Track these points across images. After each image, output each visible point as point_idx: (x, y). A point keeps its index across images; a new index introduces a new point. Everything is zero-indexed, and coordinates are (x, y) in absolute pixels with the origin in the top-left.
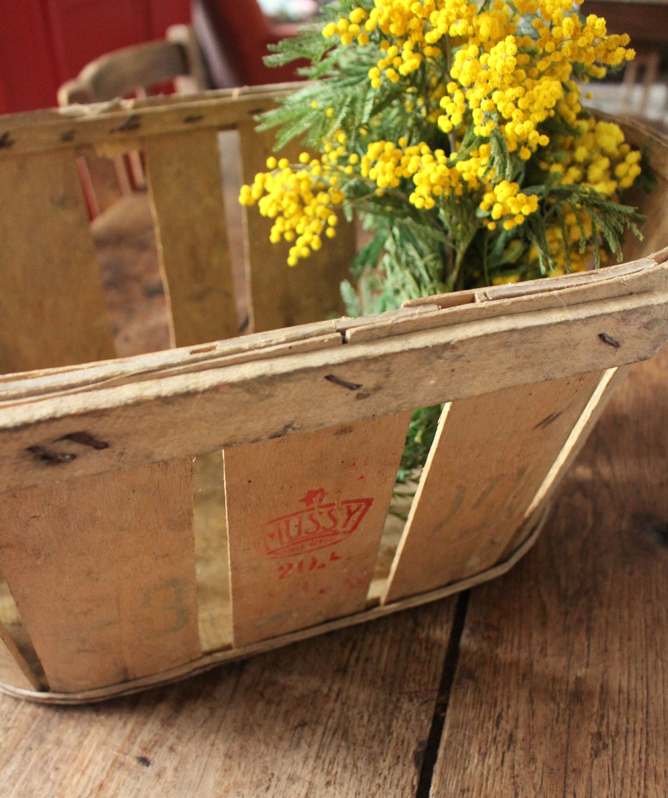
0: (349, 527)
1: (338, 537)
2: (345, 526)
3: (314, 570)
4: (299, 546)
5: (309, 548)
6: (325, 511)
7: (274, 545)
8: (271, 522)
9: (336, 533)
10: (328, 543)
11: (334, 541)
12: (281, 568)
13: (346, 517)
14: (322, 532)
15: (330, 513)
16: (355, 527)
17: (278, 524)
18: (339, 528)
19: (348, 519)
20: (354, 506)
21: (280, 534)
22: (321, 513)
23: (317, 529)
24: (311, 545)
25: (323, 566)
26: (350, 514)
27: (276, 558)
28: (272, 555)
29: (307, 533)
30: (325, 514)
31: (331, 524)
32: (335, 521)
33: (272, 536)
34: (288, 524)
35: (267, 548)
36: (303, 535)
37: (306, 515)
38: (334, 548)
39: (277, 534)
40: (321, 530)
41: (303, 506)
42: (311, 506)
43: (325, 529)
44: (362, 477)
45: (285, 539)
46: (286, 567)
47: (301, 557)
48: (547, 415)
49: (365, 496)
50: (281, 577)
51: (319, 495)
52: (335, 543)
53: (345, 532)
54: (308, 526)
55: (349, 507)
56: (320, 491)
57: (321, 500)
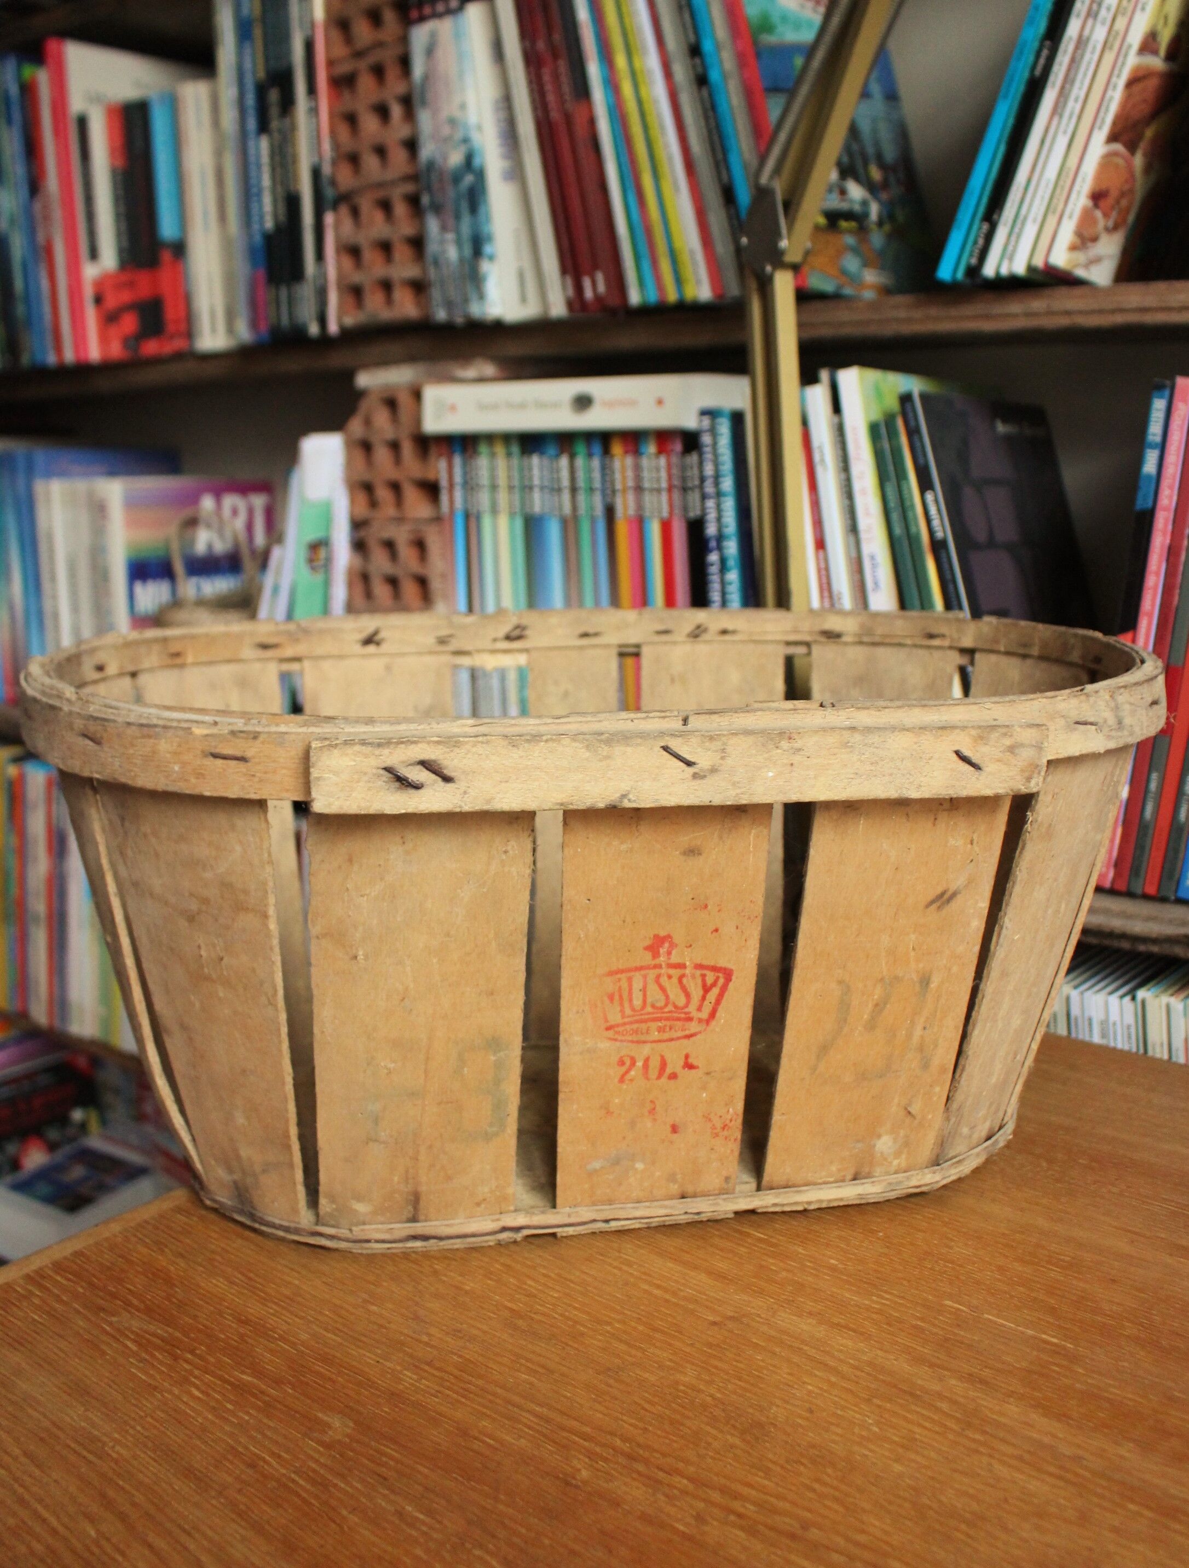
0: (704, 1015)
1: (693, 1027)
2: (699, 1009)
3: (664, 1080)
4: (644, 1026)
5: (656, 1035)
6: (675, 973)
7: (615, 1018)
8: (611, 973)
9: (690, 1019)
10: (680, 1034)
11: (687, 1032)
12: (622, 1063)
13: (701, 993)
14: (670, 1012)
15: (680, 979)
16: (713, 1014)
17: (619, 980)
18: (692, 1008)
19: (704, 998)
20: (710, 978)
21: (621, 997)
22: (670, 977)
23: (666, 1005)
24: (660, 1030)
25: (673, 1076)
26: (706, 989)
27: (616, 1040)
28: (610, 1034)
29: (653, 1006)
30: (675, 980)
31: (681, 1001)
32: (688, 995)
33: (611, 998)
34: (630, 980)
35: (606, 1021)
36: (649, 1009)
37: (652, 974)
38: (687, 1046)
39: (617, 997)
40: (670, 1008)
41: (647, 958)
42: (657, 961)
43: (675, 1006)
44: (716, 930)
45: (628, 1011)
46: (628, 1063)
47: (646, 1050)
48: (939, 890)
49: (722, 963)
50: (622, 1080)
51: (667, 945)
52: (688, 1037)
53: (700, 1021)
54: (654, 995)
55: (703, 976)
56: (668, 937)
57: (669, 953)
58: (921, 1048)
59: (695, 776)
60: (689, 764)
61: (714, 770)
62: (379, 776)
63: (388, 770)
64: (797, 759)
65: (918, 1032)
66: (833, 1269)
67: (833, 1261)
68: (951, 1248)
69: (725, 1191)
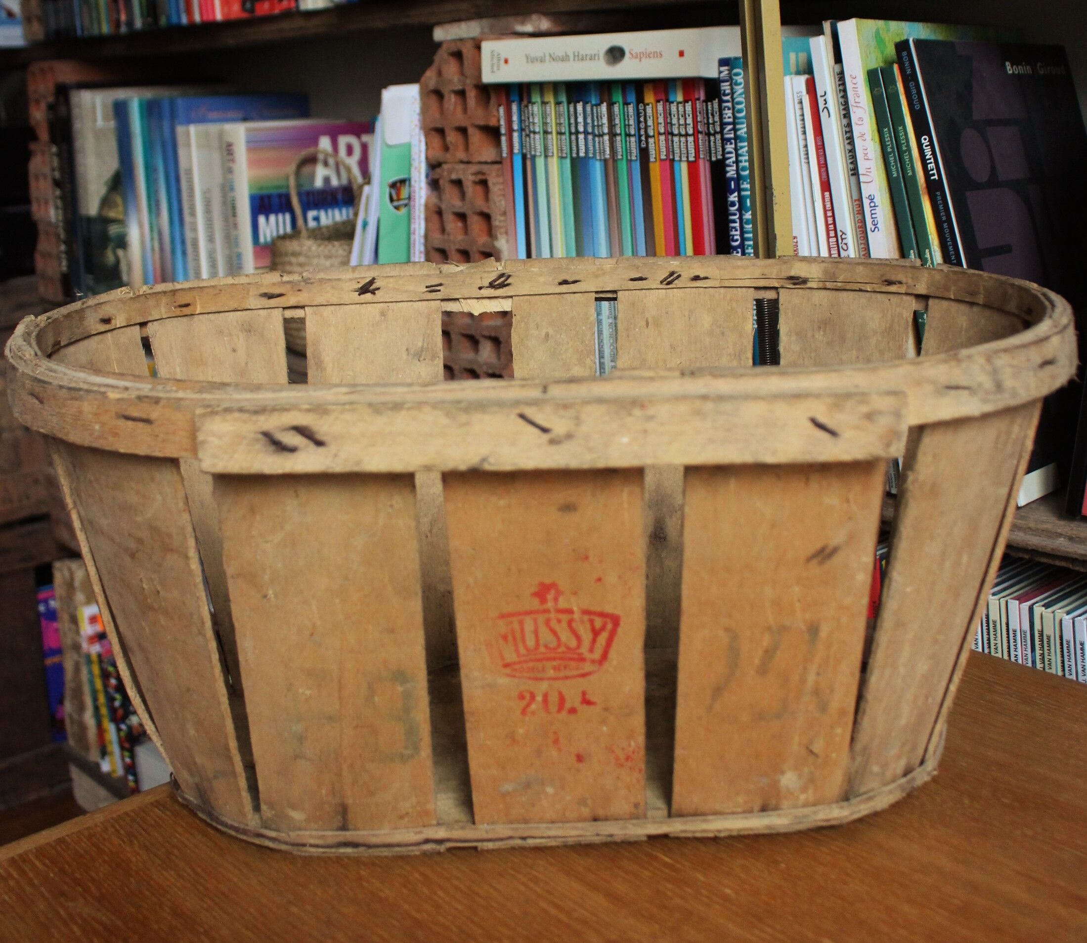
0: (597, 655)
1: (587, 667)
2: (591, 650)
3: (564, 714)
4: (539, 665)
5: (551, 673)
6: (565, 617)
7: (510, 656)
8: (503, 616)
9: (582, 659)
10: (575, 673)
11: (582, 672)
12: (521, 697)
13: (590, 635)
14: (563, 652)
15: (570, 622)
16: (605, 656)
17: (511, 623)
18: (584, 650)
19: (594, 641)
20: (598, 623)
21: (514, 639)
22: (559, 621)
23: (559, 645)
24: (555, 668)
25: (573, 711)
26: (596, 633)
27: (514, 676)
28: (508, 671)
29: (546, 646)
30: (564, 624)
31: (573, 643)
32: (578, 638)
33: (505, 638)
34: (521, 623)
35: (502, 658)
36: (542, 649)
37: (541, 619)
38: (583, 683)
39: (510, 638)
40: (562, 649)
41: (536, 604)
42: (546, 606)
43: (568, 648)
44: (599, 580)
45: (522, 650)
46: (528, 696)
47: (544, 686)
48: (818, 546)
49: (609, 609)
50: (524, 712)
51: (553, 592)
52: (583, 675)
53: (593, 661)
54: (546, 636)
55: (592, 622)
56: (553, 585)
57: (556, 599)
58: (816, 692)
59: (552, 442)
60: (545, 430)
61: (569, 436)
62: (257, 440)
63: (266, 435)
64: (650, 426)
65: (811, 678)
66: (726, 898)
67: (728, 891)
68: (845, 883)
69: (638, 815)
